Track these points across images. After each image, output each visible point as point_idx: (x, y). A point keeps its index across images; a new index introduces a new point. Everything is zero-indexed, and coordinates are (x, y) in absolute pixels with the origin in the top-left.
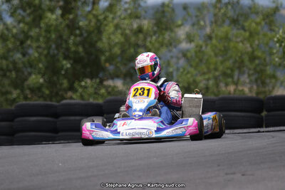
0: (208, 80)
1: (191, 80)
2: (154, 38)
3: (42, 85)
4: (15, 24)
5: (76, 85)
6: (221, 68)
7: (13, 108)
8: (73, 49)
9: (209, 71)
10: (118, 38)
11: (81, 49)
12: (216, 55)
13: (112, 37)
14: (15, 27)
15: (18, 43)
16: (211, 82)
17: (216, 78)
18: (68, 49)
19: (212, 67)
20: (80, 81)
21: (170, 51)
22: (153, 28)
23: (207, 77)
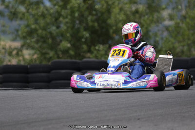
0: (183, 46)
1: (171, 46)
2: (146, 17)
3: (69, 48)
4: (52, 6)
5: (92, 48)
6: (192, 38)
7: (50, 64)
8: (90, 24)
9: (184, 40)
10: (122, 17)
11: (96, 24)
12: (189, 29)
13: (118, 16)
14: (52, 8)
15: (53, 20)
16: (186, 48)
17: (189, 45)
18: (87, 24)
19: (186, 37)
20: (95, 46)
21: (157, 26)
22: (146, 10)
23: (182, 44)
